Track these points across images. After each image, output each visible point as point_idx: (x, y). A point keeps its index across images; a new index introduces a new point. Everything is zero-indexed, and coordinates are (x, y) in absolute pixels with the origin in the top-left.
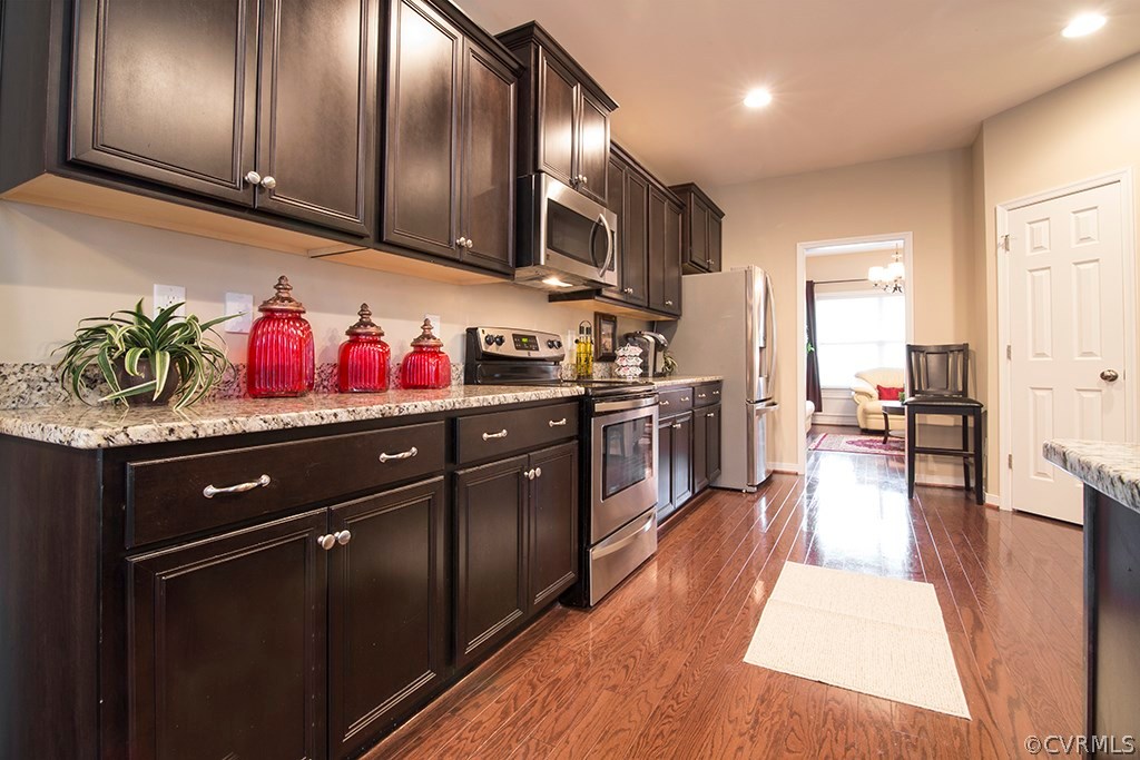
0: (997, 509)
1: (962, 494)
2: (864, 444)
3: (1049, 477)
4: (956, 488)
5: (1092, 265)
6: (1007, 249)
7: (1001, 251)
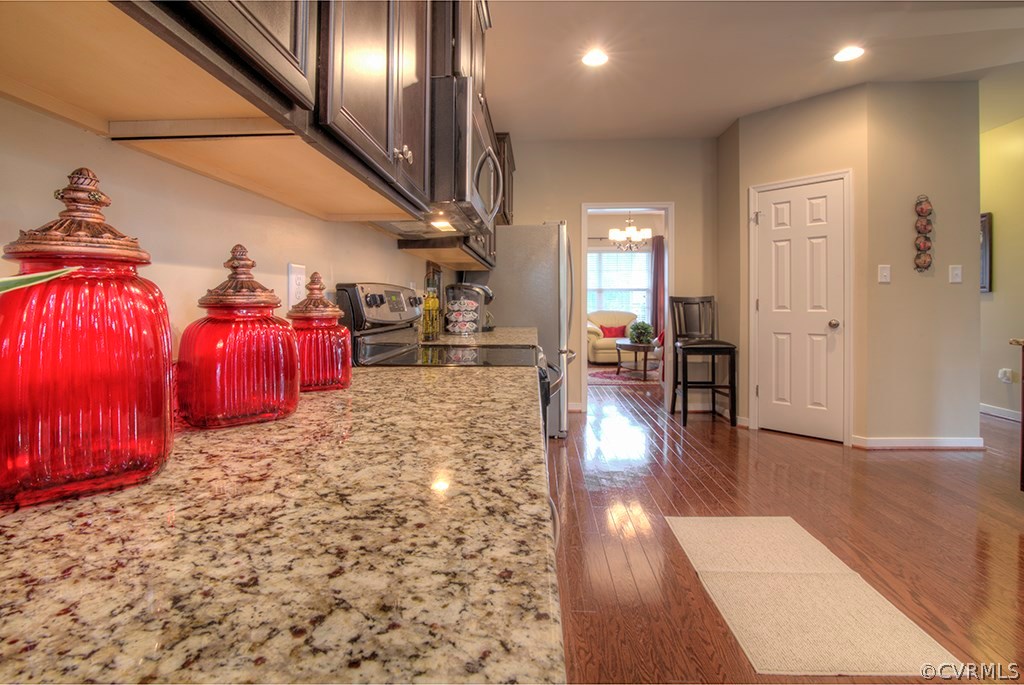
0: (747, 428)
1: (708, 418)
2: (602, 375)
3: (786, 401)
4: (704, 413)
5: (820, 240)
6: (757, 223)
7: (752, 224)
